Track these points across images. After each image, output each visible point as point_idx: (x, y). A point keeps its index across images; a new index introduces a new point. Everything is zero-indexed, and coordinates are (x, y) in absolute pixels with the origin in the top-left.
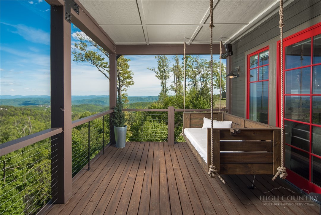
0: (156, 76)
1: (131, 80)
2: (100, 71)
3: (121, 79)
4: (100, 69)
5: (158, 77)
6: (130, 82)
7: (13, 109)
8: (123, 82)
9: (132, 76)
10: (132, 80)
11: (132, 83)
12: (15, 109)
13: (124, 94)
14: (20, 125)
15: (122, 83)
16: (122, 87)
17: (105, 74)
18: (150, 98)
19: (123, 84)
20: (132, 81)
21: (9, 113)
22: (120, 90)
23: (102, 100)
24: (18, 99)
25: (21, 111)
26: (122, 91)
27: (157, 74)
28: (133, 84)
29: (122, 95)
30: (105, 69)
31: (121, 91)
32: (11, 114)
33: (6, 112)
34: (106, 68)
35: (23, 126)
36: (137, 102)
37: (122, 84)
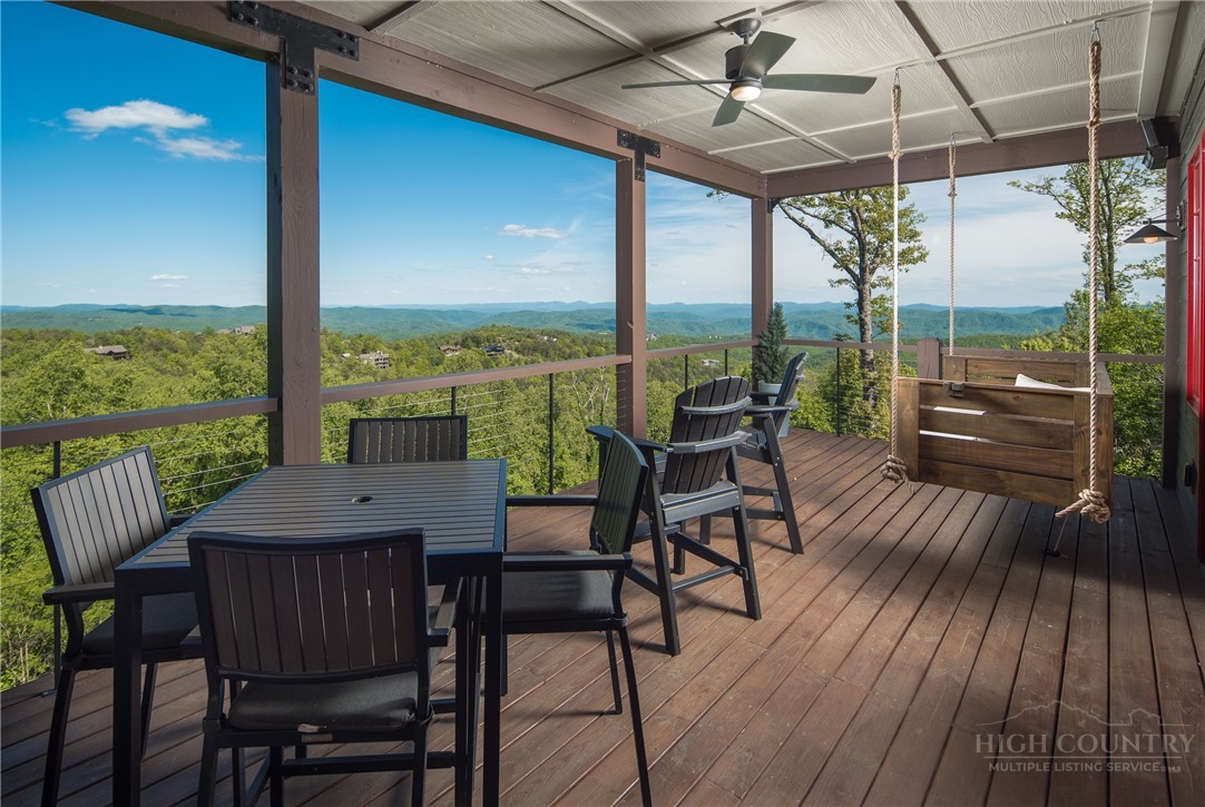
0: (1061, 216)
1: (912, 244)
2: (794, 219)
3: (870, 243)
4: (790, 212)
5: (1070, 217)
6: (910, 250)
7: (568, 341)
8: (878, 252)
9: (918, 228)
10: (917, 244)
11: (916, 254)
12: (573, 341)
13: (882, 298)
14: (584, 386)
15: (877, 256)
16: (872, 271)
17: (809, 230)
18: (1052, 317)
19: (878, 260)
20: (919, 248)
21: (560, 350)
22: (864, 283)
23: (821, 322)
24: (579, 311)
25: (585, 347)
26: (874, 286)
27: (1067, 206)
28: (922, 257)
29: (874, 302)
30: (811, 210)
31: (867, 286)
32: (564, 353)
33: (554, 346)
34: (813, 206)
35: (590, 389)
36: (981, 331)
37: (873, 262)
